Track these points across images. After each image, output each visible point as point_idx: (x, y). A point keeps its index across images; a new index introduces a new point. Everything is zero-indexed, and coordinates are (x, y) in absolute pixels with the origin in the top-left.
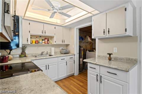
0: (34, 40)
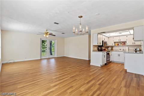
0: (116, 44)
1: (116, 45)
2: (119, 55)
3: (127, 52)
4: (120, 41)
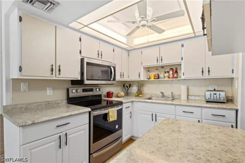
1: (152, 79)
2: (154, 118)
3: (183, 103)
4: (160, 64)
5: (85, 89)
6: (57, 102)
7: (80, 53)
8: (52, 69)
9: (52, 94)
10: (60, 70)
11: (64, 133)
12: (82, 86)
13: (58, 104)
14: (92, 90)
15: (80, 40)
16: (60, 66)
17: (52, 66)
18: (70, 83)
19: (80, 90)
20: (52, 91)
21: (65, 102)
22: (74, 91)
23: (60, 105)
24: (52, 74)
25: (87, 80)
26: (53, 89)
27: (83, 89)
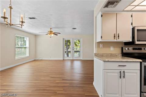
5: (134, 48)
6: (116, 55)
7: (132, 24)
8: (115, 36)
9: (113, 50)
10: (119, 36)
11: (123, 71)
12: (133, 46)
13: (117, 55)
14: (141, 49)
15: (132, 16)
16: (119, 34)
17: (115, 34)
18: (124, 44)
19: (131, 48)
20: (113, 48)
21: (120, 55)
22: (126, 49)
23: (117, 56)
24: (115, 39)
25: (137, 41)
26: (114, 47)
27: (133, 48)
